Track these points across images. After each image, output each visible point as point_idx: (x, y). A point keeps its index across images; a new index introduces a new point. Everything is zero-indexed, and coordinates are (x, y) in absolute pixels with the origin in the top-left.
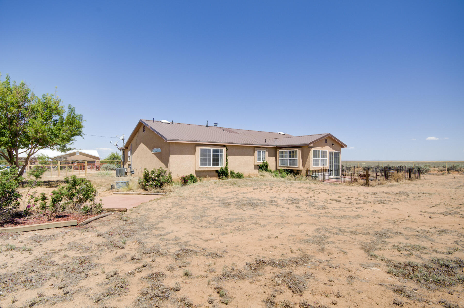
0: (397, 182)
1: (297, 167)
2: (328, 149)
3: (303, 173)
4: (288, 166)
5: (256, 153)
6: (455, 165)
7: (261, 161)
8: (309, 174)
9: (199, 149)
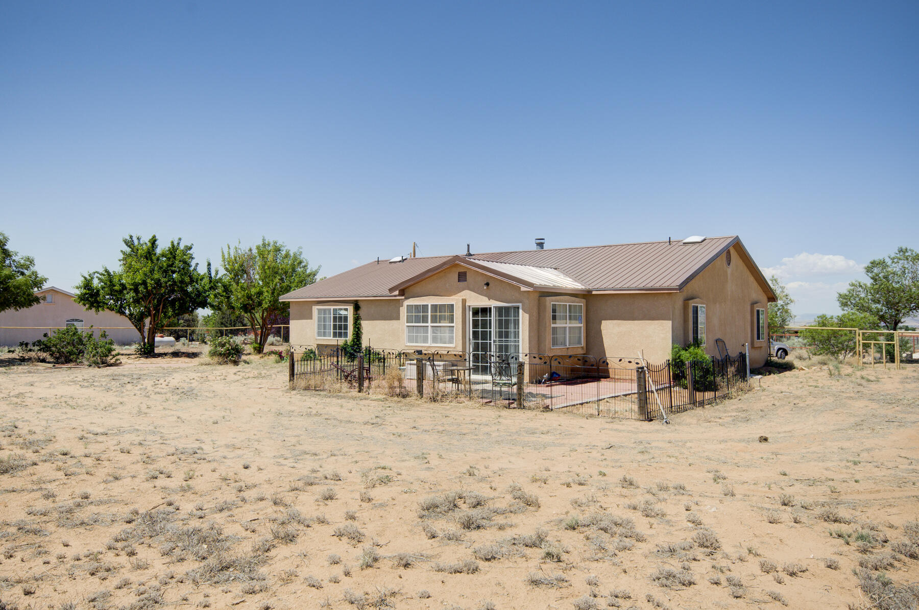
9: (315, 309)
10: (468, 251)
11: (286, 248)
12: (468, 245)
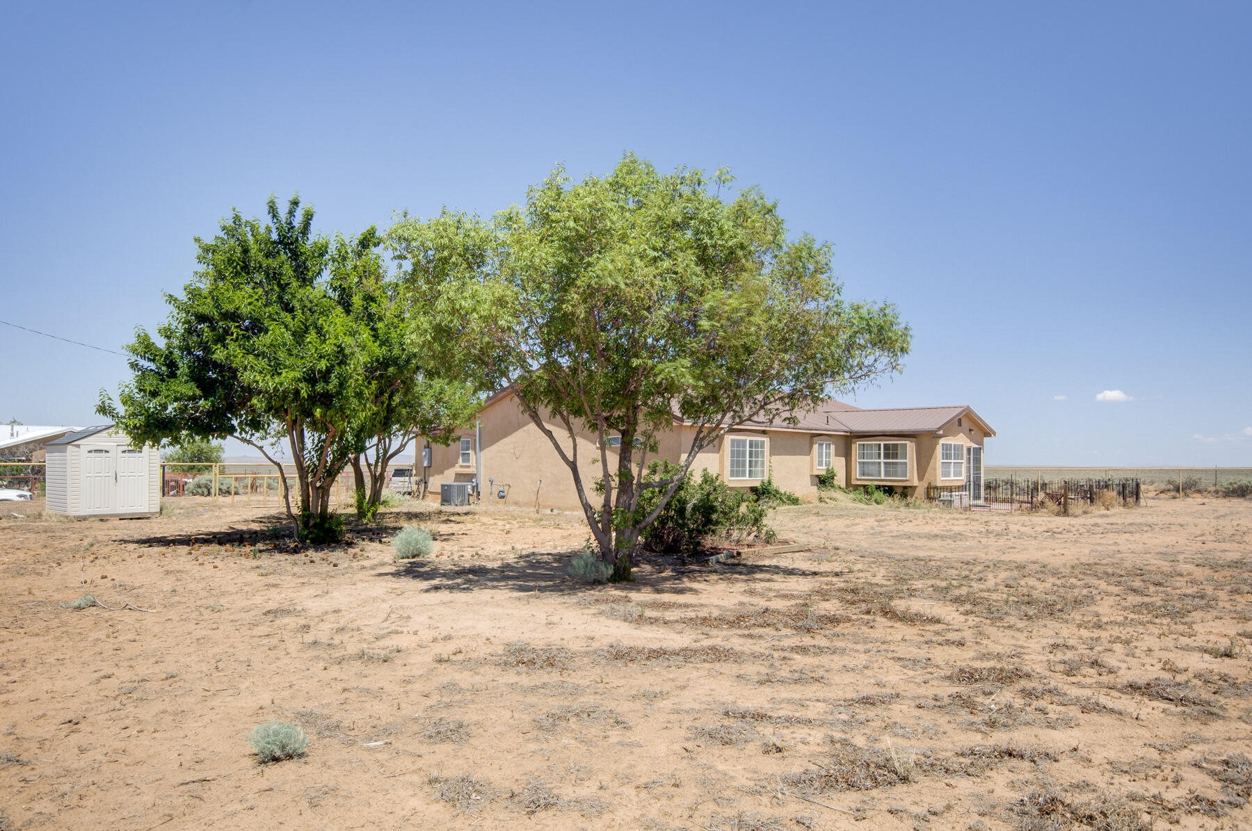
0: (1108, 509)
1: (907, 480)
2: (961, 440)
3: (921, 491)
4: (883, 477)
5: (816, 447)
6: (1196, 477)
7: (824, 467)
8: (932, 493)
9: (728, 440)
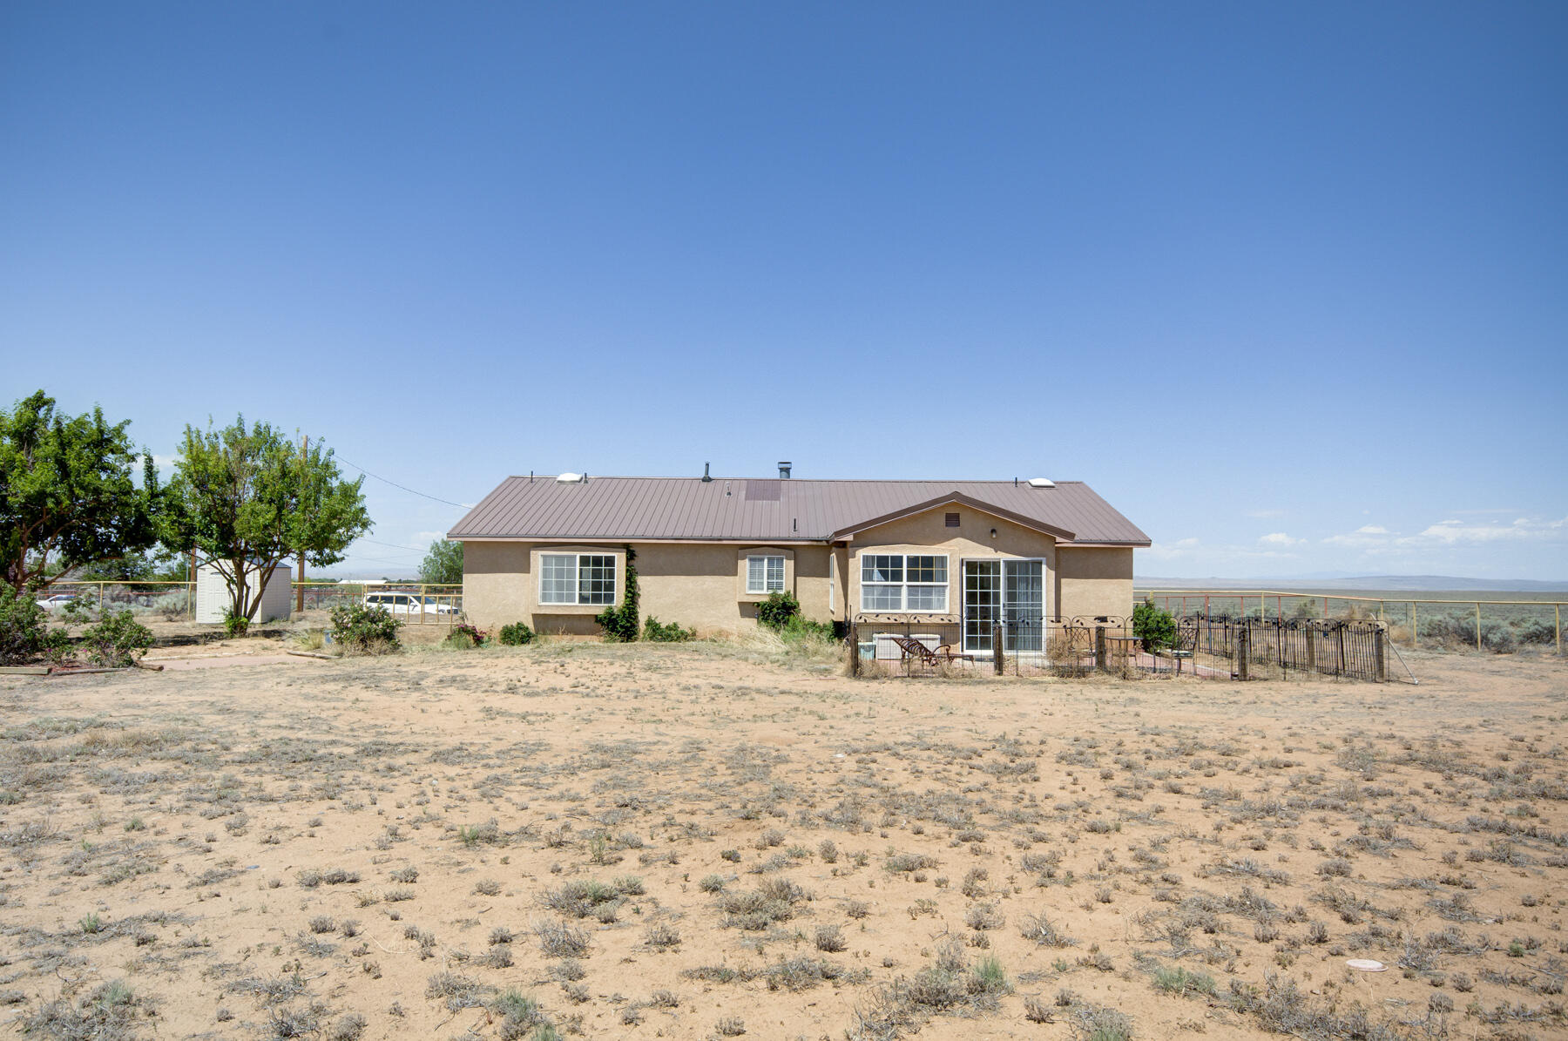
2: (958, 550)
5: (745, 565)
7: (766, 592)
9: (537, 557)
10: (707, 472)
11: (285, 439)
12: (707, 465)
